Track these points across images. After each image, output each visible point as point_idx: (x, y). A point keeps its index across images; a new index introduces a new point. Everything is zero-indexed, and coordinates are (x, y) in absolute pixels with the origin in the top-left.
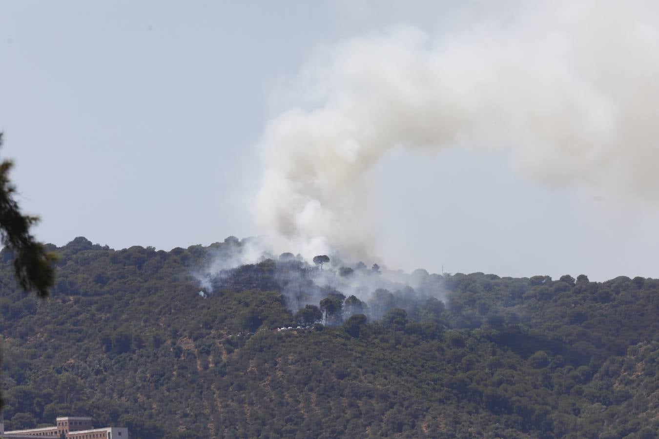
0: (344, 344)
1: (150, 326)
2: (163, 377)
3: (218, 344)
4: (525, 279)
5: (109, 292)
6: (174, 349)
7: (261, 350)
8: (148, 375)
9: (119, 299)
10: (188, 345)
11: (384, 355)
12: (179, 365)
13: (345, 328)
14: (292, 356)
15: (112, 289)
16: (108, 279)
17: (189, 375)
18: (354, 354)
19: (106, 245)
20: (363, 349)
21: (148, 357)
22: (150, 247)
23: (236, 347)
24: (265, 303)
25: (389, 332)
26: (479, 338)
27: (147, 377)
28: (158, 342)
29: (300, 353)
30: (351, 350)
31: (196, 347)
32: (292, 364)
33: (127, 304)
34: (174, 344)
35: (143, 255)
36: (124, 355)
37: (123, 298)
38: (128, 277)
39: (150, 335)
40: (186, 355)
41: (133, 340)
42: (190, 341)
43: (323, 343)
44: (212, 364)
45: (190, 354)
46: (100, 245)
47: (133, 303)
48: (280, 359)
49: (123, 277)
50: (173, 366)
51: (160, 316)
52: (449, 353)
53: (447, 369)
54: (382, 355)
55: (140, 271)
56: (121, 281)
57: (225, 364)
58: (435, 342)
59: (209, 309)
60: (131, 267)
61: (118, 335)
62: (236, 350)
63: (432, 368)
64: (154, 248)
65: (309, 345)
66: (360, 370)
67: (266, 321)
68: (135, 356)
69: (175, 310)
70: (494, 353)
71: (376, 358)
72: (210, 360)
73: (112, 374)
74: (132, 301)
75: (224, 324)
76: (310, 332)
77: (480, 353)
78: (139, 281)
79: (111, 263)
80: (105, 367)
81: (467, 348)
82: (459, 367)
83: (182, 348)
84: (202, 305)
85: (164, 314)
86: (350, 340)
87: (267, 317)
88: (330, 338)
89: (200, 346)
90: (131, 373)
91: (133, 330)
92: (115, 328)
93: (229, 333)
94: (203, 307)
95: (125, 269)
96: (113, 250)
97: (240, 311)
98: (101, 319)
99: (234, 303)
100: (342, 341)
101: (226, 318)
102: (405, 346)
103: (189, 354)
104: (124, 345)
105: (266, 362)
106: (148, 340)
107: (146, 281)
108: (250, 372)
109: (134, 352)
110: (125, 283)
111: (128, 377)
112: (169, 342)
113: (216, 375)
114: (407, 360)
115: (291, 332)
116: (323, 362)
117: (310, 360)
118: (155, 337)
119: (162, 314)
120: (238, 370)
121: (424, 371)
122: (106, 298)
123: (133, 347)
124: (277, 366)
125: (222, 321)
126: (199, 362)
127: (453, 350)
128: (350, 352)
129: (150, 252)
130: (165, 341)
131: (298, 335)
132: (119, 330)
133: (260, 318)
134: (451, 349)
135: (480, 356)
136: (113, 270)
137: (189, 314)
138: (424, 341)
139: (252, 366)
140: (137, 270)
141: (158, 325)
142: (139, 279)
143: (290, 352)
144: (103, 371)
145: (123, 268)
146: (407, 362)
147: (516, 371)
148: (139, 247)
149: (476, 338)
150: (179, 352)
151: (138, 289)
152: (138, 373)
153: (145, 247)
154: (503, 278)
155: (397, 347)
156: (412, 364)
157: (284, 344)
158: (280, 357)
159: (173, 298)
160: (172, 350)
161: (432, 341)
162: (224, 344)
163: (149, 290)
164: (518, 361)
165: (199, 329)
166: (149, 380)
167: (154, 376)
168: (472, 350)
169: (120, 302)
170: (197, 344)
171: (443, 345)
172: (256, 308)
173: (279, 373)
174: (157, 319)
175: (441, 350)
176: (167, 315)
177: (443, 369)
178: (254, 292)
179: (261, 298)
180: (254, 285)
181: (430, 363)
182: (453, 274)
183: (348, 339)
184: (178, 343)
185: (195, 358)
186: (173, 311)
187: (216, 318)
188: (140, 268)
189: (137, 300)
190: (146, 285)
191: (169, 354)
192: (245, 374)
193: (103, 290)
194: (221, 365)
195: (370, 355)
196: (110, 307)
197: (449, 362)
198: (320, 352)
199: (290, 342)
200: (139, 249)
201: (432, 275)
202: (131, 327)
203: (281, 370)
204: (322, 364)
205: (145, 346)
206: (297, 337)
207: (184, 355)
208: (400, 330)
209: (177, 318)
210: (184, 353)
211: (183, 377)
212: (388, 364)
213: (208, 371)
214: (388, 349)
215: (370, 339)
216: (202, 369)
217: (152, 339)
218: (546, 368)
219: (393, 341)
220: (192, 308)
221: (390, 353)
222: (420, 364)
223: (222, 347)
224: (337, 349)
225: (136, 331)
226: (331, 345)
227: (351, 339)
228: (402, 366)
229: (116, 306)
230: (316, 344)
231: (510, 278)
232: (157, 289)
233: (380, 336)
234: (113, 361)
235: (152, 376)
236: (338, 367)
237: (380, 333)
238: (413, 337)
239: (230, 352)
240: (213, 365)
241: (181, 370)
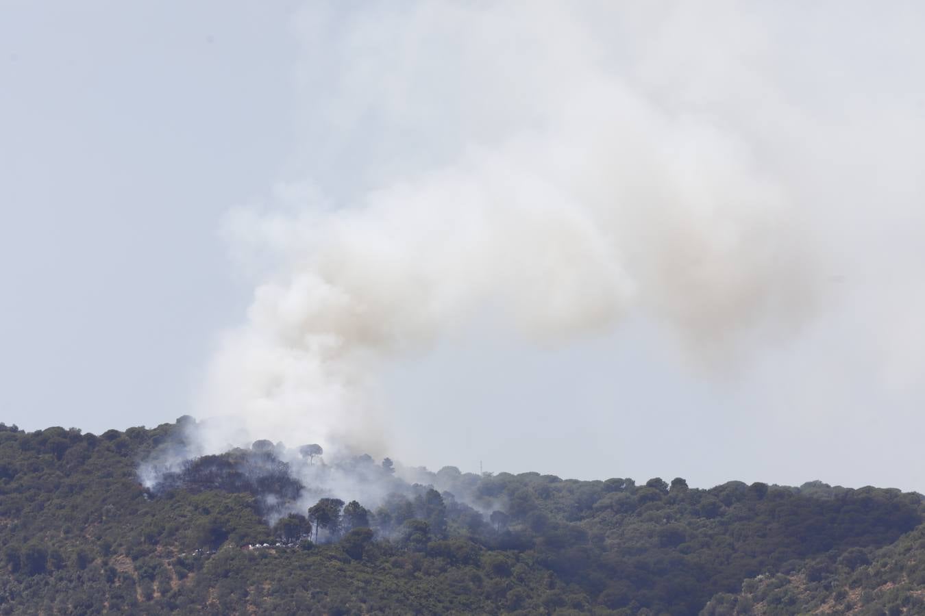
0: (341, 570)
1: (72, 538)
2: (91, 610)
3: (166, 565)
4: (598, 482)
5: (16, 490)
6: (106, 571)
7: (226, 576)
8: (70, 606)
9: (31, 499)
10: (125, 565)
11: (397, 585)
12: (112, 593)
13: (343, 547)
14: (269, 584)
15: (22, 486)
16: (16, 472)
17: (126, 608)
18: (356, 583)
19: (14, 425)
20: (368, 576)
21: (71, 581)
22: (73, 428)
23: (191, 569)
24: (232, 509)
25: (404, 553)
26: (531, 564)
27: (68, 608)
28: (83, 561)
29: (280, 580)
30: (352, 577)
31: (136, 569)
32: (268, 595)
33: (41, 507)
34: (105, 563)
35: (64, 440)
36: (36, 577)
37: (36, 498)
38: (43, 469)
39: (73, 551)
40: (121, 579)
41: (49, 557)
42: (128, 560)
43: (312, 567)
44: (158, 592)
45: (127, 578)
46: (6, 425)
47: (49, 505)
48: (252, 588)
49: (35, 470)
50: (104, 595)
51: (86, 525)
52: (488, 584)
53: (485, 607)
54: (395, 585)
55: (60, 462)
56: (34, 475)
57: (175, 594)
58: (469, 570)
59: (154, 516)
60: (47, 456)
61: (29, 550)
62: (190, 575)
63: (464, 604)
64: (80, 430)
65: (292, 570)
66: (364, 606)
67: (231, 535)
68: (52, 580)
69: (107, 516)
70: (551, 586)
71: (386, 589)
72: (155, 588)
73: (21, 603)
74: (49, 503)
75: (174, 537)
76: (294, 552)
77: (532, 585)
78: (58, 476)
79: (20, 450)
80: (12, 593)
81: (514, 577)
82: (502, 604)
83: (116, 570)
84: (144, 510)
85: (93, 522)
86: (350, 563)
87: (234, 529)
88: (321, 560)
89: (141, 567)
90: (46, 601)
91: (50, 544)
92: (26, 539)
93: (182, 551)
94: (147, 513)
95: (39, 458)
96: (23, 431)
97: (197, 519)
98: (6, 526)
99: (190, 508)
100: (339, 564)
101: (177, 529)
102: (427, 573)
103: (125, 579)
104: (38, 563)
105: (232, 593)
106: (69, 558)
107: (68, 476)
108: (210, 605)
109: (51, 573)
110: (40, 478)
111: (43, 608)
112: (99, 561)
113: (162, 608)
114: (430, 592)
115: (267, 550)
116: (312, 594)
117: (293, 591)
118: (79, 554)
119: (90, 521)
120: (193, 602)
121: (453, 609)
122: (12, 499)
123: (49, 565)
124: (248, 598)
125: (171, 534)
126: (139, 591)
127: (494, 581)
128: (349, 580)
129: (74, 436)
130: (93, 560)
131: (277, 555)
132: (32, 542)
133: (224, 529)
134: (492, 579)
135: (532, 589)
136: (23, 459)
137: (127, 523)
138: (454, 568)
139: (213, 596)
140: (56, 460)
141: (84, 537)
142: (58, 472)
143: (266, 580)
144: (9, 598)
145: (37, 458)
146: (430, 595)
147: (583, 611)
148: (58, 428)
149: (527, 564)
150: (112, 575)
151: (57, 487)
152: (56, 602)
153: (67, 429)
154: (566, 481)
155: (416, 574)
156: (436, 598)
157: (258, 567)
158: (252, 585)
159: (104, 500)
160: (102, 571)
161: (466, 566)
162: (174, 565)
163: (71, 488)
164: (585, 597)
165: (140, 544)
166: (71, 613)
167: (78, 608)
168: (521, 580)
169: (32, 504)
170: (137, 565)
171: (481, 573)
172: (219, 516)
173: (251, 608)
174: (82, 530)
175: (477, 579)
176: (96, 524)
177: (480, 607)
178: (216, 495)
179: (226, 503)
180: (217, 484)
181: (462, 598)
182: (495, 474)
183: (346, 561)
184: (110, 564)
185: (135, 583)
186: (104, 518)
187: (164, 530)
188: (59, 458)
189: (56, 501)
190: (67, 481)
191: (99, 578)
192: (203, 608)
193: (8, 486)
194: (169, 594)
195: (378, 584)
196: (18, 510)
197: (488, 598)
198: (307, 580)
199: (266, 565)
200: (58, 431)
201: (465, 475)
202: (46, 539)
203: (254, 603)
204: (310, 595)
205: (66, 566)
206: (276, 558)
207: (119, 580)
208: (419, 551)
209: (110, 528)
210: (119, 577)
211: (119, 610)
212: (403, 598)
213: (152, 602)
214: (403, 577)
215: (378, 563)
216: (144, 599)
217: (74, 557)
218: (624, 609)
219: (409, 566)
220: (130, 514)
221: (406, 583)
222: (448, 599)
223: (171, 569)
224: (332, 576)
225: (53, 545)
226: (324, 570)
227: (352, 563)
228: (423, 601)
229: (26, 510)
230: (301, 568)
231: (576, 482)
232: (82, 488)
233: (393, 559)
234: (22, 586)
235: (75, 607)
236: (332, 601)
237: (392, 555)
238: (439, 562)
239: (182, 576)
240: (159, 594)
241: (115, 600)
